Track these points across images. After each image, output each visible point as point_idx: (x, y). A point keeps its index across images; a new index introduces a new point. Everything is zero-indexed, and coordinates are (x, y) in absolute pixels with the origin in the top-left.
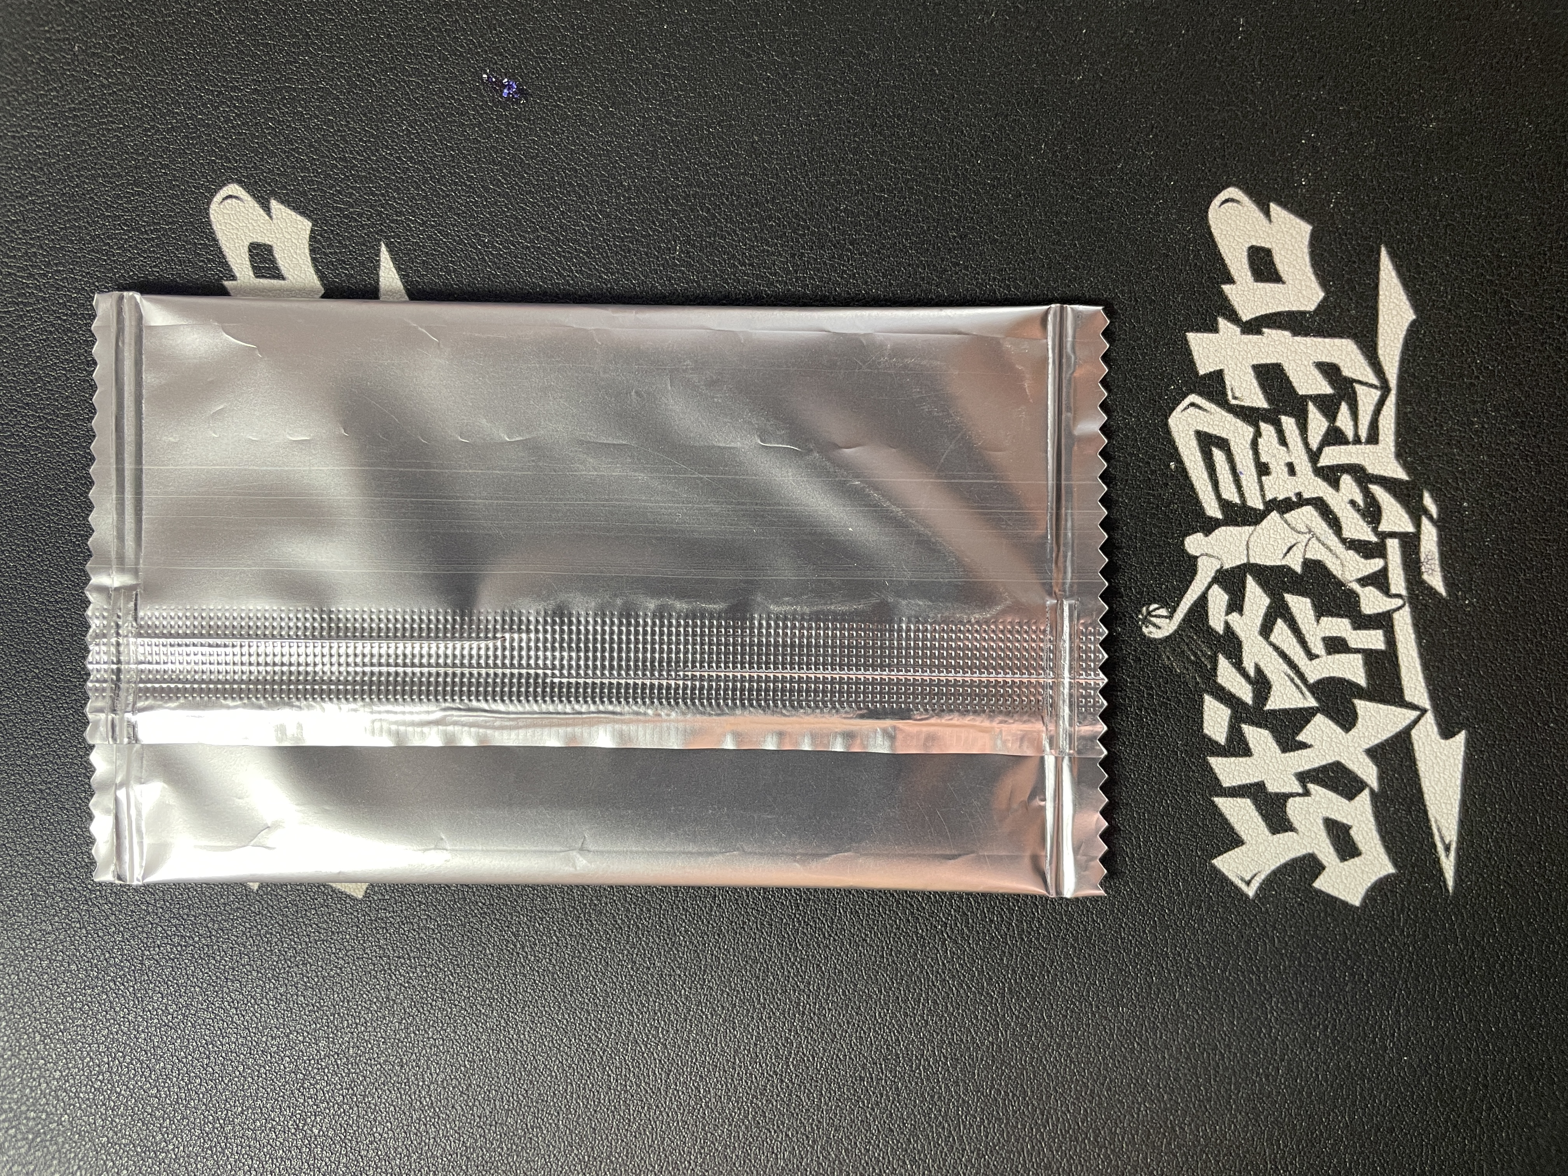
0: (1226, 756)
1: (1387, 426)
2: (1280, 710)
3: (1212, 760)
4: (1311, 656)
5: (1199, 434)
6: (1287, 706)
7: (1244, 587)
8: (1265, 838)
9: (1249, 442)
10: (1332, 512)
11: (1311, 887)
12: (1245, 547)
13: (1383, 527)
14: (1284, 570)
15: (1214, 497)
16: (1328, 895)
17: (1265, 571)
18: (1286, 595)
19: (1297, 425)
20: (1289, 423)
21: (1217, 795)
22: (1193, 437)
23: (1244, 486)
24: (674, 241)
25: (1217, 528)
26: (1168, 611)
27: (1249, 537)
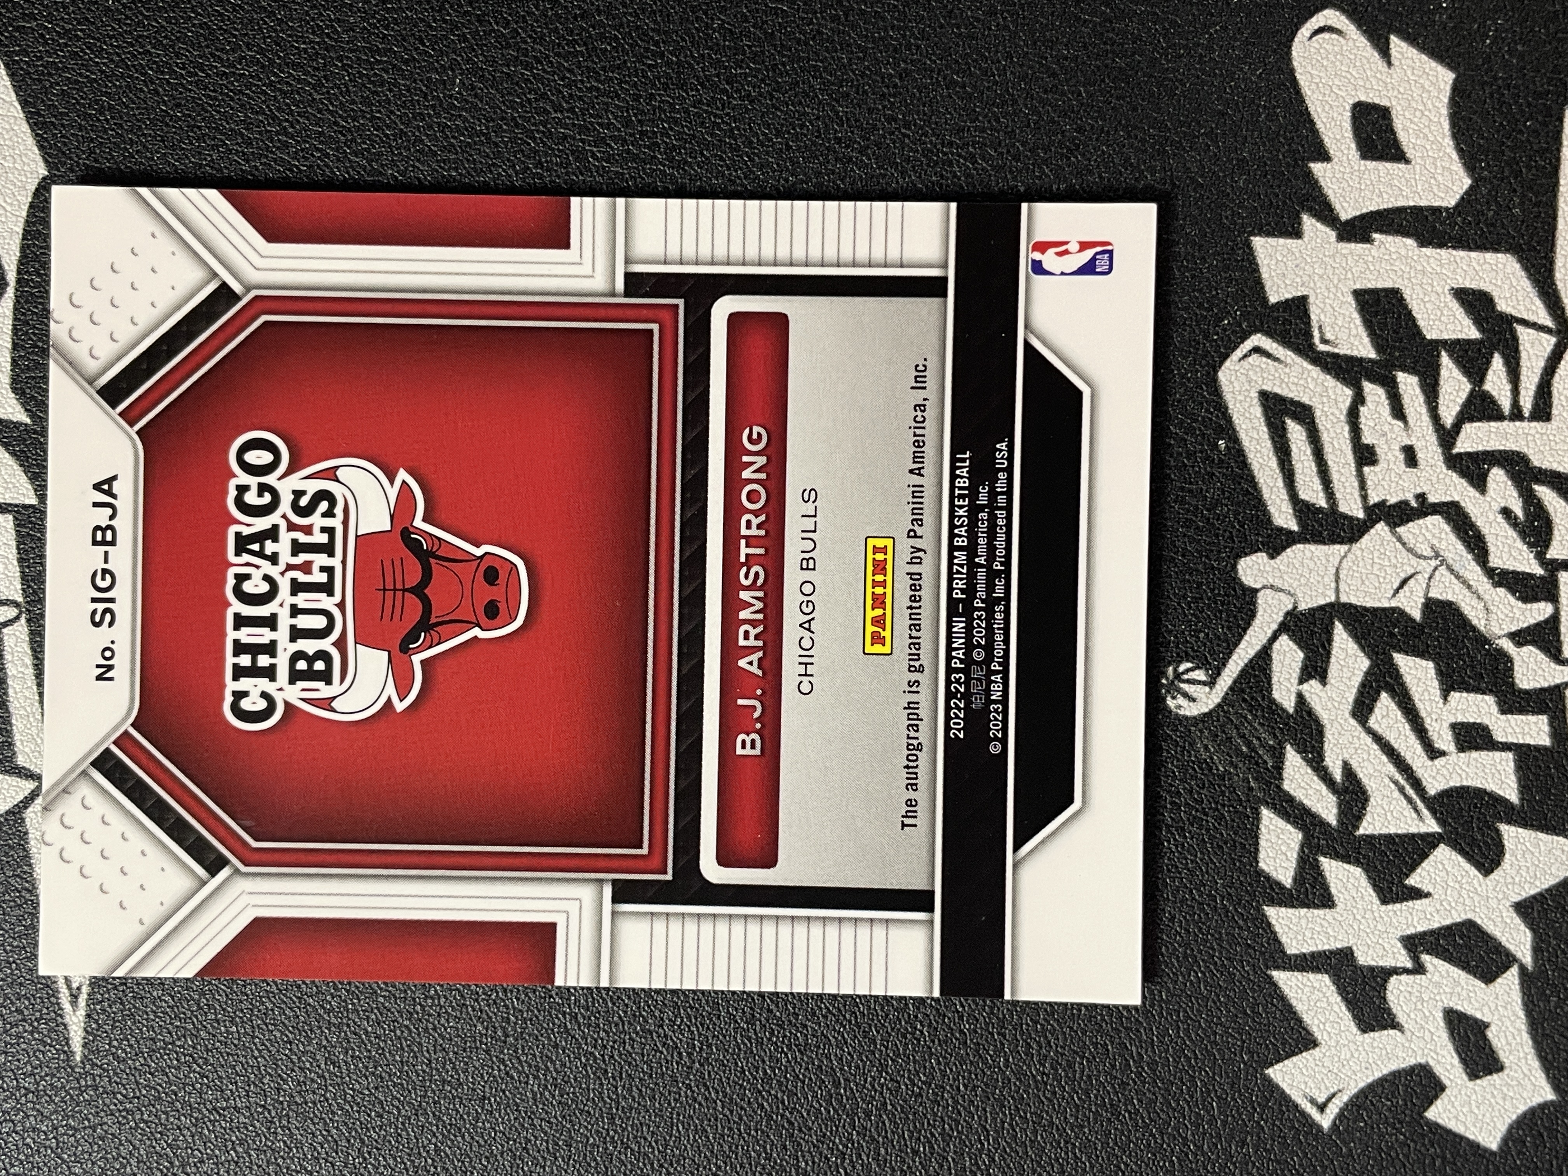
0: (1293, 906)
1: (1565, 392)
2: (1381, 836)
3: (1271, 912)
4: (1433, 753)
5: (1265, 396)
6: (1393, 831)
7: (1330, 641)
8: (1351, 1037)
9: (1345, 412)
10: (1472, 526)
11: (1422, 1117)
12: (1333, 578)
13: (1555, 552)
14: (1395, 616)
15: (1286, 497)
16: (1449, 1132)
17: (1363, 616)
18: (1395, 655)
19: (1422, 387)
20: (1408, 383)
21: (1277, 968)
22: (1256, 401)
23: (1335, 481)
24: (453, 70)
25: (1289, 545)
26: (1207, 674)
27: (1340, 562)
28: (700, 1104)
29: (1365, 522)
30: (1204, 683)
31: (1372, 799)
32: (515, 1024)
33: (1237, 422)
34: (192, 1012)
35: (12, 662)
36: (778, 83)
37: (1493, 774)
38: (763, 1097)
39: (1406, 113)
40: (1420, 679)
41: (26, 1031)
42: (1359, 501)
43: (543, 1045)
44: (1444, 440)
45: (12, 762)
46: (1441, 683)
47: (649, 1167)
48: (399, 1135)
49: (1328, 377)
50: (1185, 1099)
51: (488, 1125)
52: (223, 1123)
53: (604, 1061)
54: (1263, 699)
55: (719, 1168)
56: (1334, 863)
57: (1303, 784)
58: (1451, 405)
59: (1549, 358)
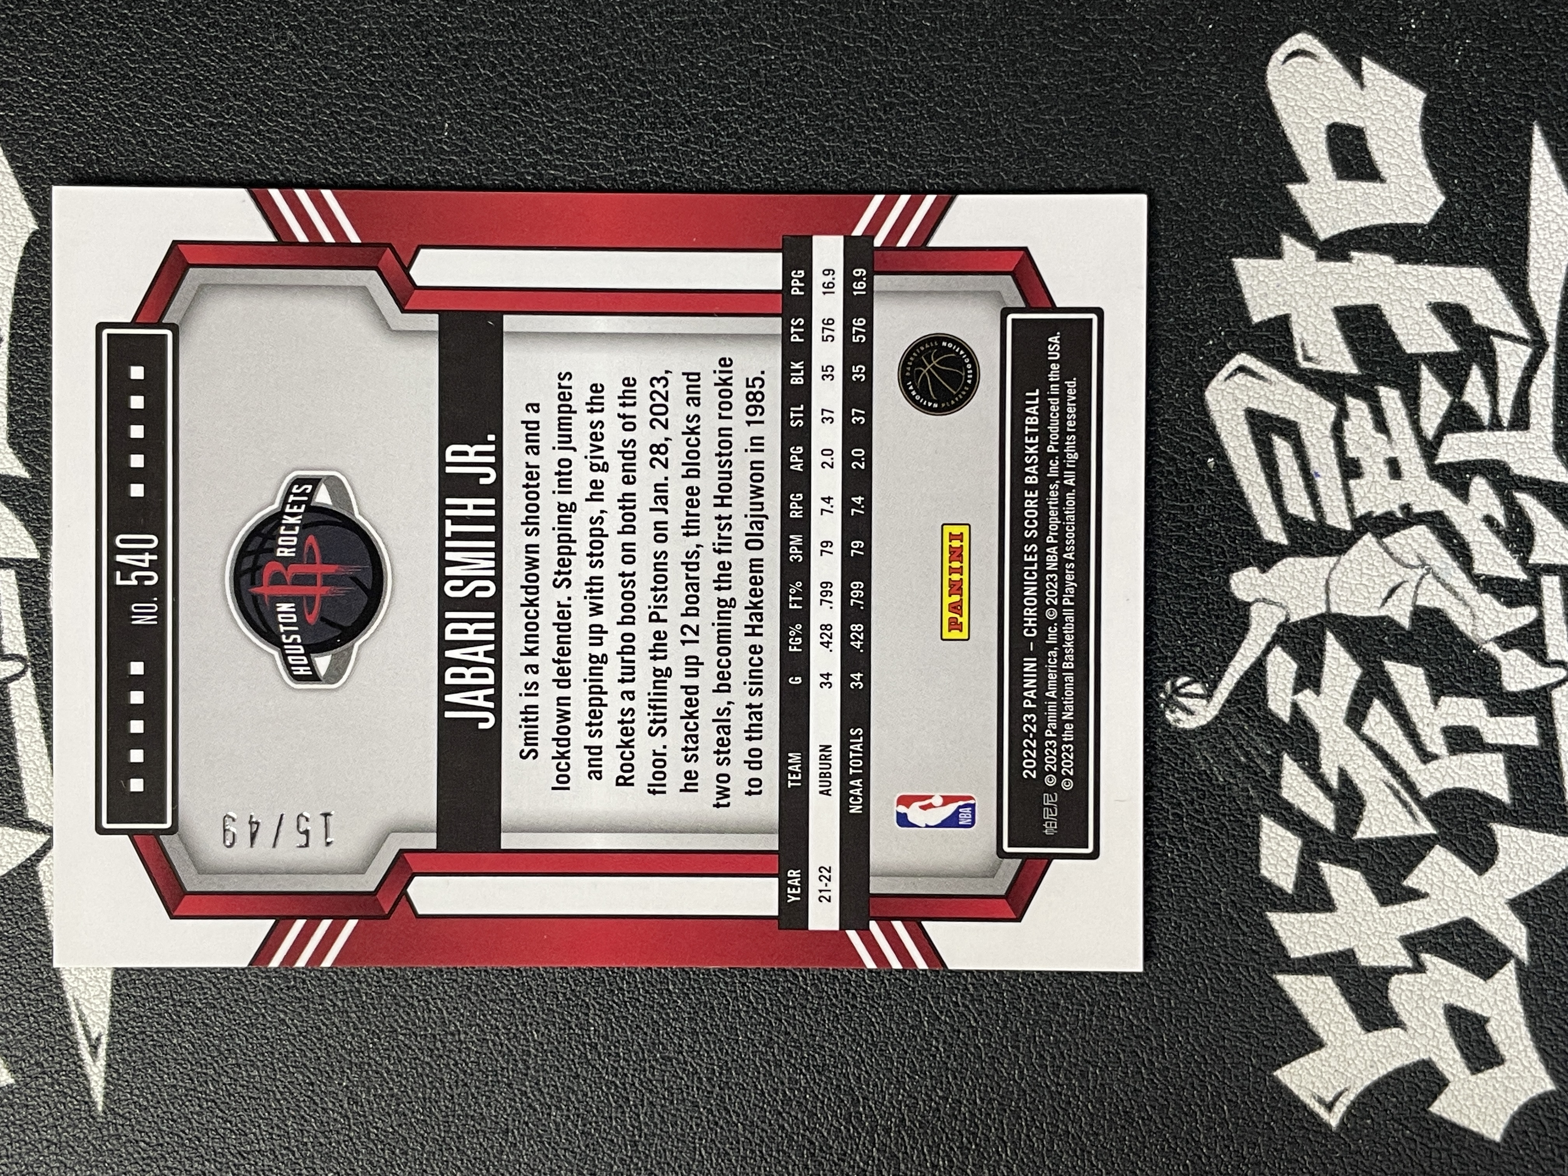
0: (1296, 911)
1: (1544, 402)
2: (1379, 840)
4: (1426, 757)
5: (1251, 414)
6: (1389, 834)
7: (1322, 651)
8: (1355, 1037)
9: (1329, 428)
10: (1457, 535)
11: (1427, 1112)
12: (1323, 589)
13: (1537, 557)
14: (1384, 624)
15: (1275, 512)
16: (1454, 1125)
17: (1354, 625)
18: (1386, 663)
19: (1404, 401)
20: (1390, 397)
21: (1282, 972)
22: (1242, 419)
23: (1322, 494)
24: (441, 115)
25: (1279, 559)
26: (1204, 688)
27: (1330, 573)
28: (722, 1128)
29: (1352, 532)
30: (1201, 697)
31: (1368, 804)
32: (536, 1056)
33: (1225, 440)
34: (213, 1057)
35: (19, 716)
36: (764, 120)
38: (783, 1119)
39: (1380, 133)
40: (1411, 685)
41: (46, 1084)
42: (1346, 513)
43: (565, 1077)
44: (1425, 451)
45: (22, 816)
46: (1432, 689)
49: (1312, 393)
50: (1196, 1104)
51: (512, 1158)
53: (625, 1089)
54: (1259, 710)
56: (1334, 868)
57: (1301, 792)
58: (1432, 417)
59: (1526, 369)
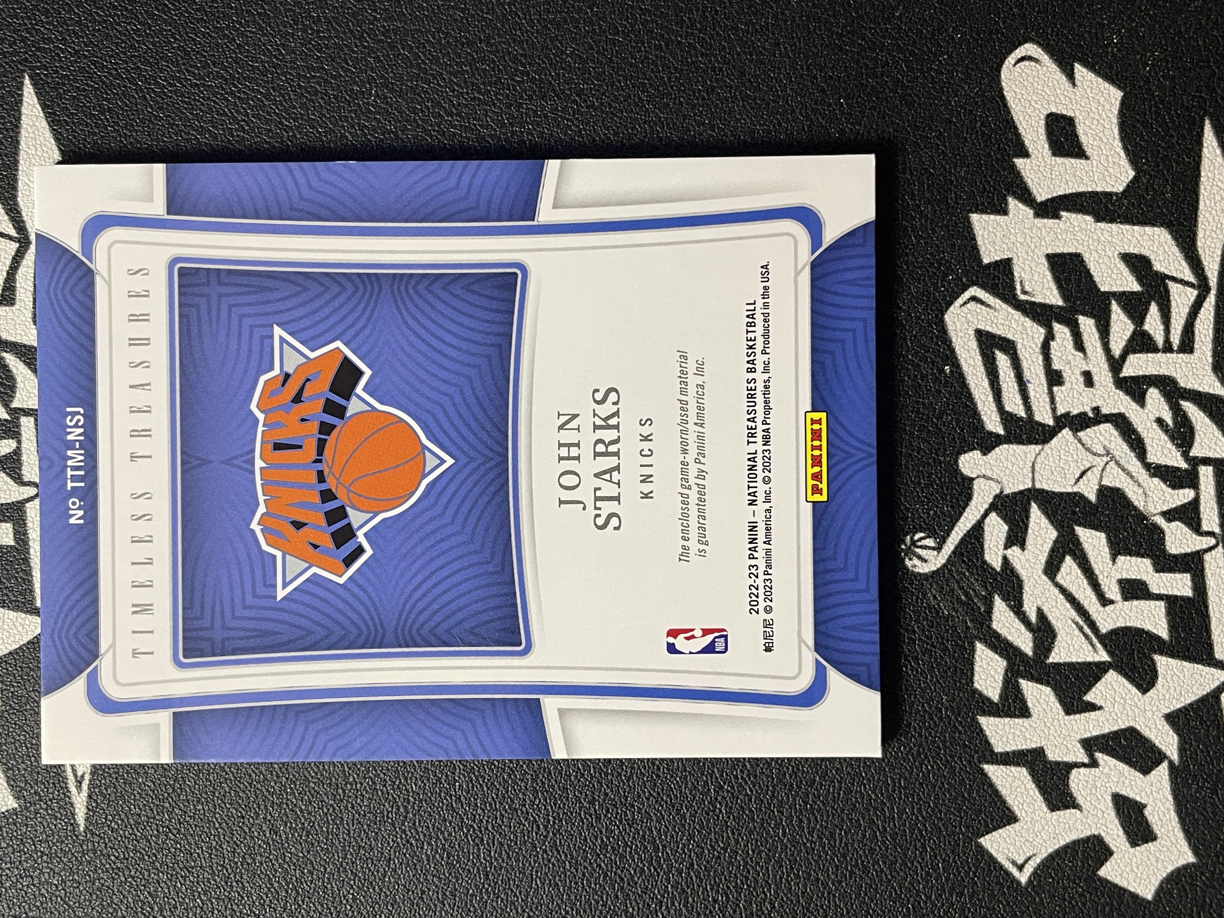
0: (999, 716)
1: (1204, 331)
2: (1065, 664)
3: (983, 720)
4: (1105, 601)
5: (980, 334)
6: (1074, 660)
7: (1028, 517)
8: (1042, 815)
9: (1039, 346)
10: (1135, 431)
11: (1095, 875)
12: (1030, 470)
13: (1196, 451)
14: (1076, 499)
15: (995, 409)
16: (1116, 886)
17: (1053, 498)
18: (1076, 528)
19: (1097, 327)
20: (1087, 324)
21: (988, 763)
22: (972, 337)
23: (1032, 397)
24: (370, 84)
25: (998, 445)
26: (935, 541)
27: (1036, 458)
28: (553, 864)
29: (1054, 427)
31: (1058, 636)
32: (414, 803)
33: (958, 352)
34: (169, 794)
35: (33, 528)
36: (615, 96)
37: (1149, 618)
38: (601, 859)
39: (1087, 122)
40: (1095, 546)
41: (42, 808)
42: (1050, 411)
43: (435, 819)
44: (1113, 366)
45: (32, 604)
46: (1111, 549)
47: (514, 911)
48: (326, 887)
49: (1027, 319)
50: (918, 862)
51: (393, 880)
52: (192, 878)
53: (481, 832)
54: (977, 561)
55: (567, 912)
56: (1030, 684)
57: (1007, 625)
58: (1119, 340)
59: (1193, 306)
